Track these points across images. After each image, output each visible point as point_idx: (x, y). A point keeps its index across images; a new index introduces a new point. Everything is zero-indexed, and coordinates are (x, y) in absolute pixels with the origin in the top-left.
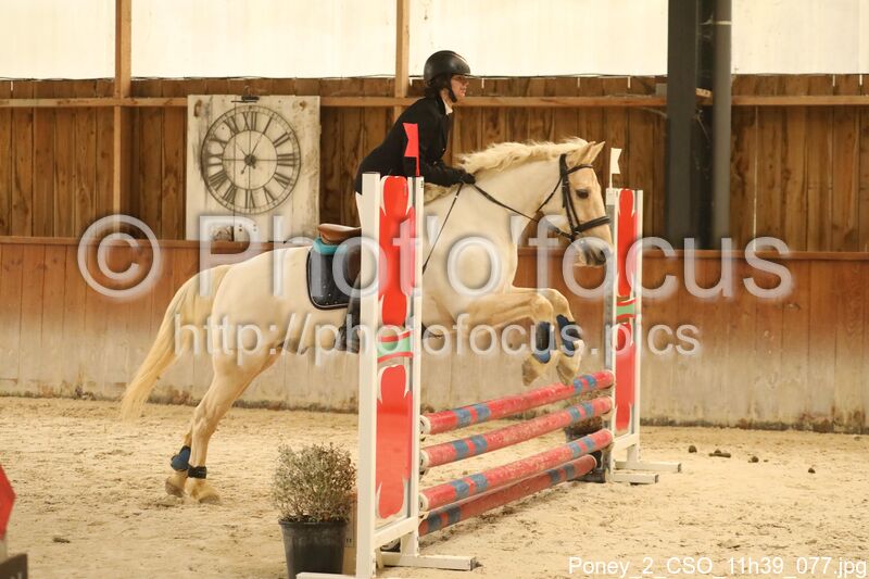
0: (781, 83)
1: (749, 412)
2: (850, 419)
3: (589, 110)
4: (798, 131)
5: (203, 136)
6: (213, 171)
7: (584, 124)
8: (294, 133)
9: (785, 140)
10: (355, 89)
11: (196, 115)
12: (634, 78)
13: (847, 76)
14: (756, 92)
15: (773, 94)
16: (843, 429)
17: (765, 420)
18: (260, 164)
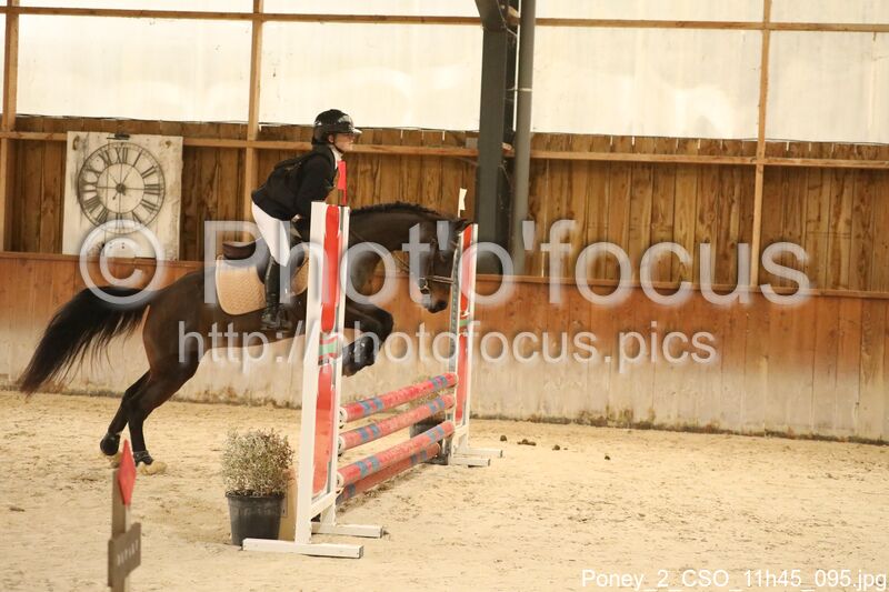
0: (568, 141)
1: (538, 408)
2: (621, 416)
3: (410, 156)
4: (581, 180)
5: (80, 166)
6: (88, 196)
7: (405, 169)
8: (160, 167)
9: (570, 187)
10: (213, 132)
11: (75, 148)
12: (448, 131)
13: (623, 138)
14: (548, 148)
15: (561, 149)
16: (615, 424)
17: (551, 416)
18: (129, 192)
